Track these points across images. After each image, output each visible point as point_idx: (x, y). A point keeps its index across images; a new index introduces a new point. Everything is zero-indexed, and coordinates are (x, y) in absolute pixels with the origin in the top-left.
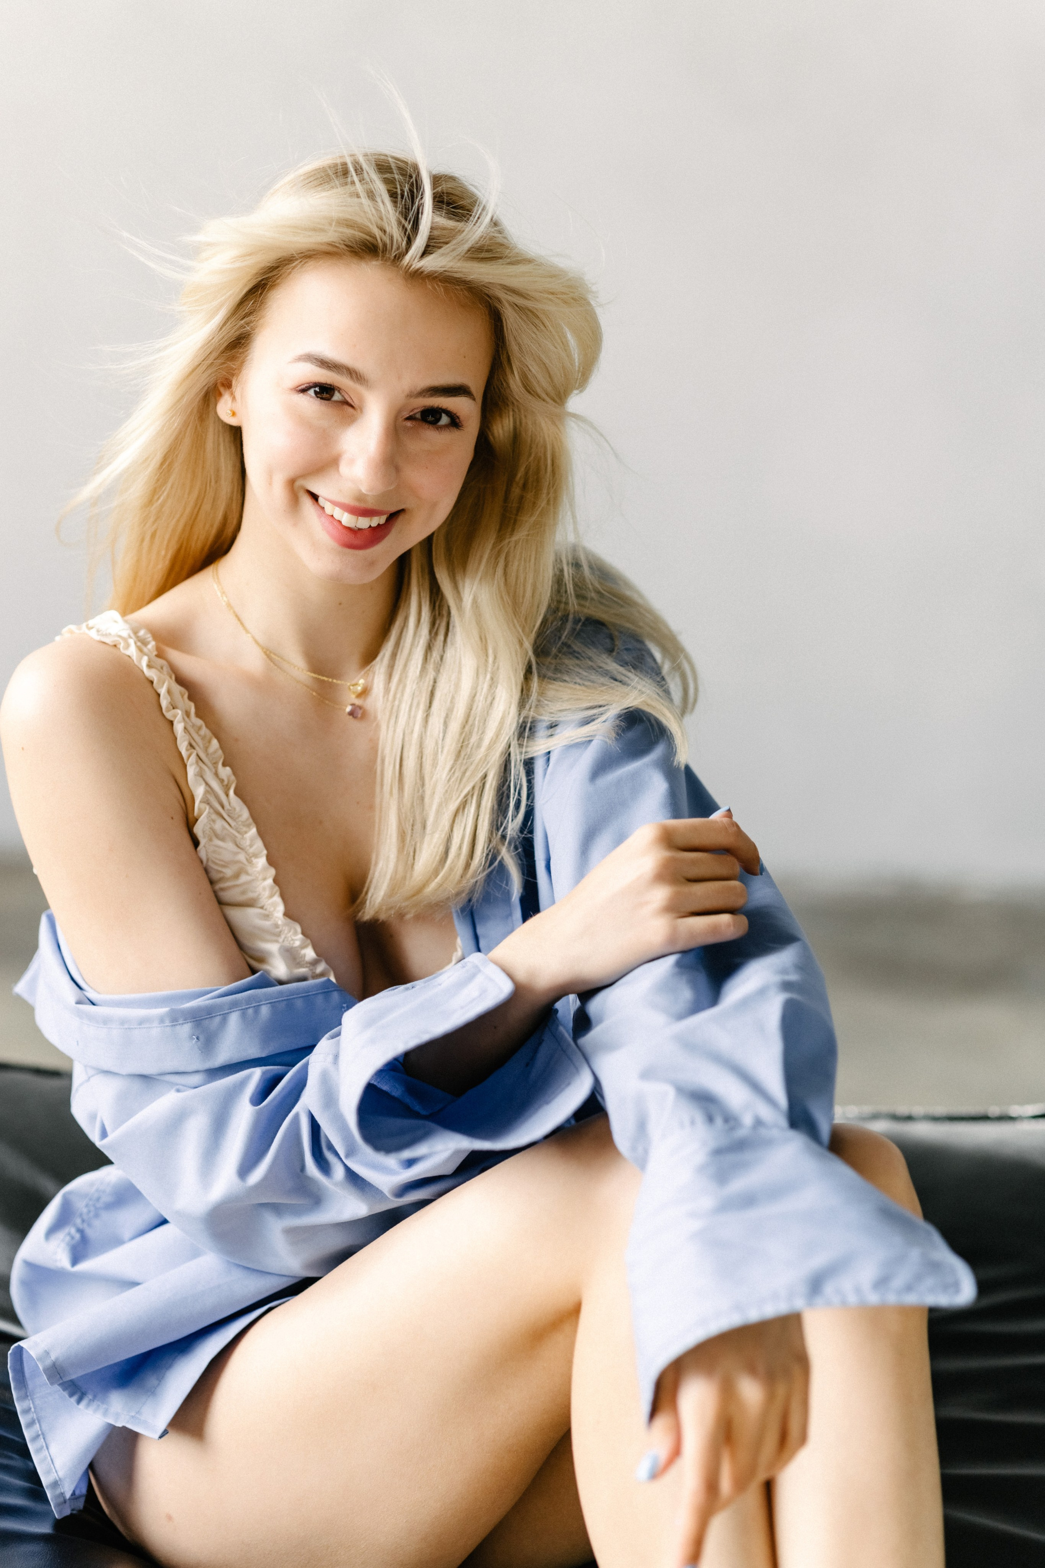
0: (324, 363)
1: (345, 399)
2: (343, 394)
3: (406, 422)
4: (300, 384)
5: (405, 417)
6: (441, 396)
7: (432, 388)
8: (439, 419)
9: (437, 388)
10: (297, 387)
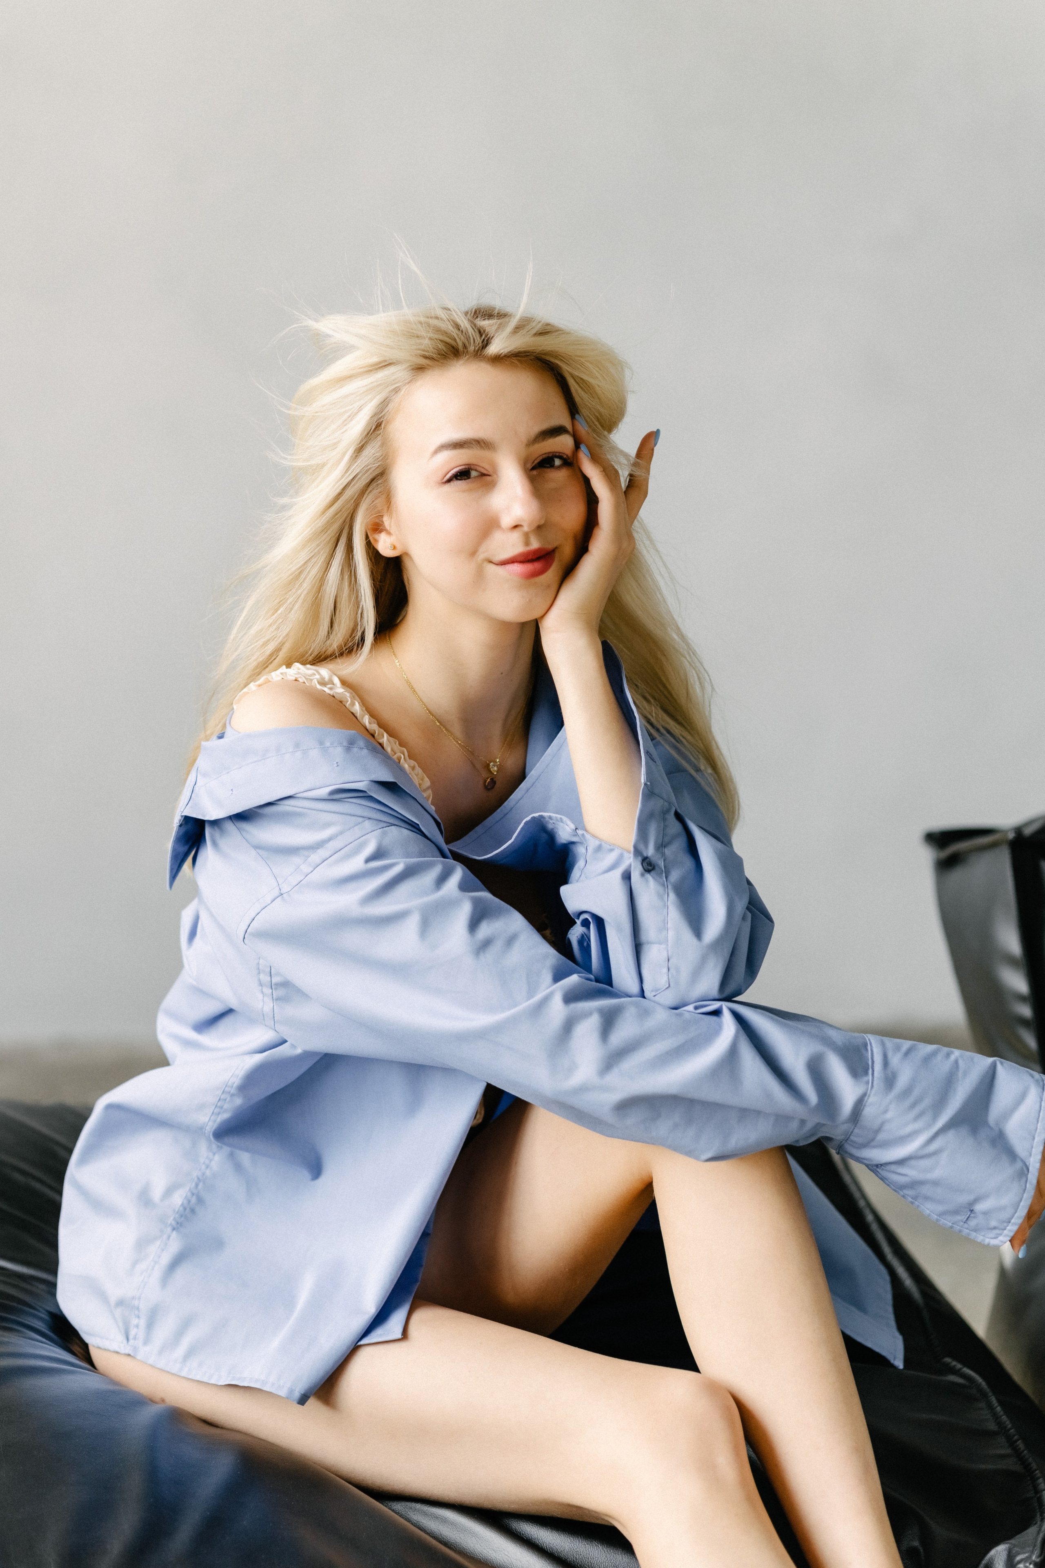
1: (480, 472)
2: (477, 469)
3: (532, 472)
5: (530, 469)
6: (550, 438)
7: (542, 432)
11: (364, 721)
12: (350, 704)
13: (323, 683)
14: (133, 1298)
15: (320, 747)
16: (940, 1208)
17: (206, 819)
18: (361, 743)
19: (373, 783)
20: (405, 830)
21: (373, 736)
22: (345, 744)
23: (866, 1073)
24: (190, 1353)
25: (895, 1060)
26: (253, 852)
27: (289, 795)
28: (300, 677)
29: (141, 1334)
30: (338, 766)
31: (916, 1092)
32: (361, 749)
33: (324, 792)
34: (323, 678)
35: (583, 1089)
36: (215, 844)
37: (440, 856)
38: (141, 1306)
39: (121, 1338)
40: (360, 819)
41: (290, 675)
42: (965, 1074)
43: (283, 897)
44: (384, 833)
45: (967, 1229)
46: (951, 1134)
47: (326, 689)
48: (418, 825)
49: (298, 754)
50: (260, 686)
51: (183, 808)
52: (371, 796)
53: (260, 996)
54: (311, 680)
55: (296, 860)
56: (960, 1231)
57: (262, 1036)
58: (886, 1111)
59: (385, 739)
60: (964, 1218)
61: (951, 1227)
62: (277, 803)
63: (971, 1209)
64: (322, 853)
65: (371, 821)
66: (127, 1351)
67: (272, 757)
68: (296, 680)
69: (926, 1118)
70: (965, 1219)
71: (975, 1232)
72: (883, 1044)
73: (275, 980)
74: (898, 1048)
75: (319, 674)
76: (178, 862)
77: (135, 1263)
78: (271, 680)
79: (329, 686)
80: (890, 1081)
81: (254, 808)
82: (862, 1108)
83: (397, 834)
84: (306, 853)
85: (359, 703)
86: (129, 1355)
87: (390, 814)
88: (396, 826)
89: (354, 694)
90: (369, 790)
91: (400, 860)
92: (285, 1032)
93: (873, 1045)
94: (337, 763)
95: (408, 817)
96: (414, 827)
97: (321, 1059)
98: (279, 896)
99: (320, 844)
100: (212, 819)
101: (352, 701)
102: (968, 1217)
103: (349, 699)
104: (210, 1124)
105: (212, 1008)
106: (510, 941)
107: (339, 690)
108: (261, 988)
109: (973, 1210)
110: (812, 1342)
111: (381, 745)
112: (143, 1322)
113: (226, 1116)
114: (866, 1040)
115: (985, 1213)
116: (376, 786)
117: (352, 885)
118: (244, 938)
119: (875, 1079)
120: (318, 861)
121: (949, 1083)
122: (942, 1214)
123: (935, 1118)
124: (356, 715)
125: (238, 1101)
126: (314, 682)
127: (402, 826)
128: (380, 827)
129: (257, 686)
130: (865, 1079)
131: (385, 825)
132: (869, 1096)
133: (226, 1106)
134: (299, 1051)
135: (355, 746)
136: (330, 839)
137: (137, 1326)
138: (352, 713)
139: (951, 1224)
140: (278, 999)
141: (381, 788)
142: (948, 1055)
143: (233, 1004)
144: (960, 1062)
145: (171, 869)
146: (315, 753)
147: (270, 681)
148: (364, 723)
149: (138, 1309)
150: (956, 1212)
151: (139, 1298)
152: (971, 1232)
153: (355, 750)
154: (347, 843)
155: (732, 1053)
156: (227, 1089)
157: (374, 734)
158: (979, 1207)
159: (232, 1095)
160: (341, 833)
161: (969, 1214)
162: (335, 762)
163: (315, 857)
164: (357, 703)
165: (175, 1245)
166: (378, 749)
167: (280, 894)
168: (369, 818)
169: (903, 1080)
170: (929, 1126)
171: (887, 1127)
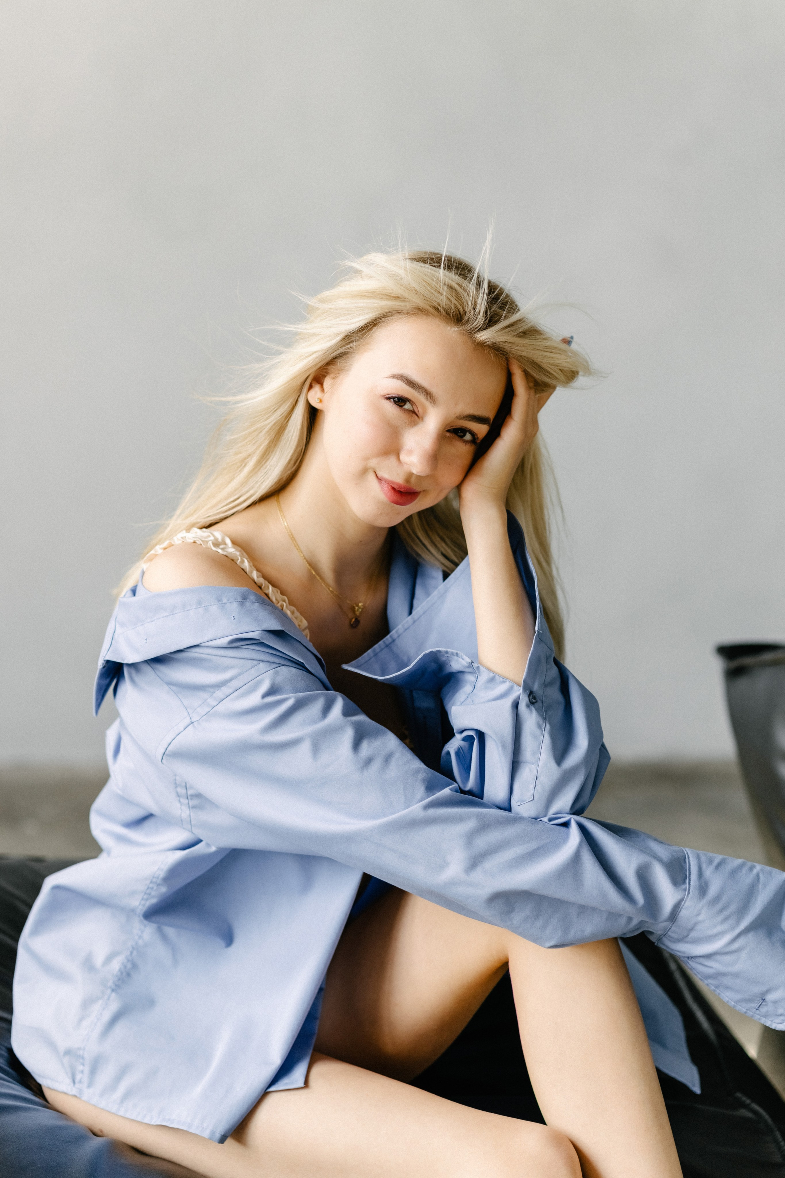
0: (410, 383)
1: (413, 409)
2: (414, 407)
3: (447, 432)
4: (389, 393)
5: (447, 429)
6: (475, 422)
7: (473, 415)
8: (465, 435)
9: (476, 416)
10: (385, 395)
11: (253, 575)
12: (240, 562)
13: (216, 544)
14: (79, 1049)
15: (218, 603)
16: (737, 997)
17: (125, 662)
18: (252, 598)
19: (265, 632)
20: (294, 669)
21: (260, 587)
22: (239, 599)
23: (684, 882)
24: (127, 1096)
25: (708, 872)
26: (166, 687)
27: (195, 644)
28: (198, 540)
29: (86, 1080)
30: (234, 619)
31: (724, 900)
32: (253, 603)
33: (225, 641)
34: (216, 539)
35: (453, 883)
36: (132, 680)
37: (324, 689)
38: (86, 1055)
39: (68, 1081)
40: (256, 662)
41: (189, 538)
42: (765, 885)
43: (194, 726)
44: (276, 673)
45: (758, 1014)
46: (751, 935)
47: (220, 551)
48: (303, 663)
49: (201, 610)
50: (165, 549)
51: (106, 654)
52: (263, 642)
53: (179, 805)
54: (207, 542)
55: (204, 695)
56: (752, 1016)
57: (181, 836)
58: (698, 914)
59: (270, 590)
60: (756, 1005)
61: (746, 1013)
62: (185, 650)
63: (763, 998)
64: (226, 690)
65: (265, 663)
66: (74, 1092)
67: (179, 613)
68: (194, 542)
69: (732, 921)
70: (758, 1006)
71: (765, 1017)
72: (698, 857)
73: (190, 792)
74: (710, 861)
75: (214, 536)
76: (102, 692)
77: (81, 1020)
78: (173, 543)
79: (222, 546)
80: (703, 890)
81: (167, 654)
82: (679, 910)
83: (287, 672)
84: (212, 690)
85: (247, 559)
86: (75, 1096)
87: (280, 656)
88: (285, 666)
89: (243, 552)
90: (262, 638)
91: (291, 695)
92: (200, 833)
93: (691, 858)
94: (234, 616)
95: (295, 658)
96: (300, 666)
97: (230, 852)
98: (189, 725)
99: (223, 683)
100: (131, 662)
101: (241, 559)
102: (760, 1005)
103: (239, 558)
104: (140, 907)
105: (136, 813)
106: (388, 759)
107: (231, 550)
108: (178, 798)
109: (764, 999)
110: (639, 1102)
111: (267, 595)
112: (87, 1069)
113: (154, 901)
114: (685, 854)
115: (775, 1002)
116: (267, 634)
117: (251, 717)
118: (162, 759)
119: (691, 887)
120: (223, 697)
121: (751, 893)
122: (738, 1002)
123: (738, 922)
124: (245, 571)
125: (164, 889)
126: (210, 544)
127: (291, 665)
128: (273, 667)
129: (161, 548)
130: (683, 887)
131: (277, 665)
132: (686, 901)
133: (153, 893)
134: (213, 849)
135: (248, 600)
136: (231, 680)
137: (82, 1072)
138: (243, 569)
139: (745, 1010)
140: (194, 807)
141: (271, 636)
142: (751, 869)
143: (153, 808)
144: (761, 875)
145: (97, 699)
146: (214, 609)
147: (173, 545)
148: (253, 578)
149: (83, 1058)
150: (750, 1000)
151: (84, 1049)
152: (761, 1018)
153: (248, 604)
154: (246, 682)
155: (576, 858)
156: (154, 880)
157: (261, 586)
158: (769, 997)
159: (158, 885)
160: (240, 674)
161: (761, 1002)
162: (232, 616)
163: (219, 693)
164: (246, 561)
165: (114, 1006)
166: (265, 601)
167: (191, 723)
168: (263, 661)
169: (713, 889)
170: (733, 928)
171: (699, 927)
